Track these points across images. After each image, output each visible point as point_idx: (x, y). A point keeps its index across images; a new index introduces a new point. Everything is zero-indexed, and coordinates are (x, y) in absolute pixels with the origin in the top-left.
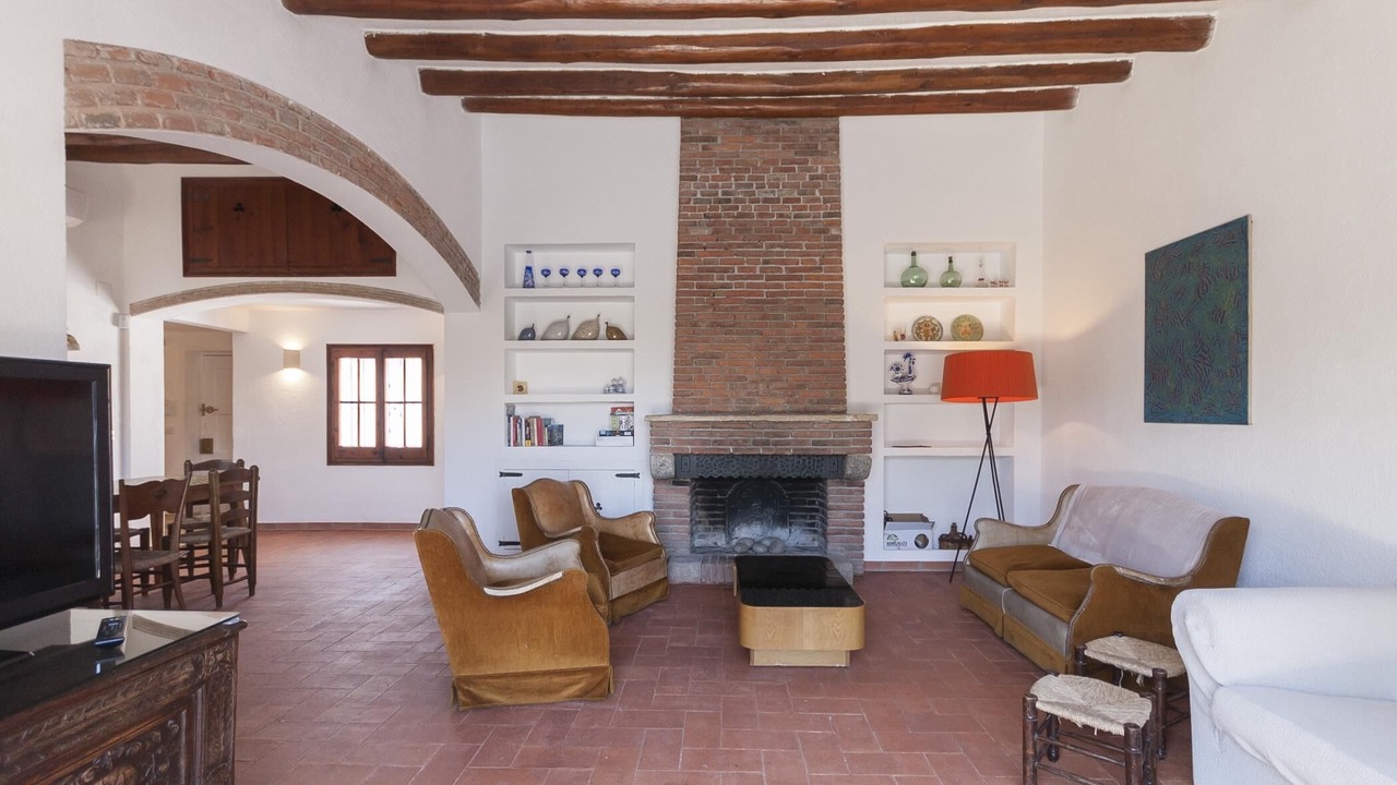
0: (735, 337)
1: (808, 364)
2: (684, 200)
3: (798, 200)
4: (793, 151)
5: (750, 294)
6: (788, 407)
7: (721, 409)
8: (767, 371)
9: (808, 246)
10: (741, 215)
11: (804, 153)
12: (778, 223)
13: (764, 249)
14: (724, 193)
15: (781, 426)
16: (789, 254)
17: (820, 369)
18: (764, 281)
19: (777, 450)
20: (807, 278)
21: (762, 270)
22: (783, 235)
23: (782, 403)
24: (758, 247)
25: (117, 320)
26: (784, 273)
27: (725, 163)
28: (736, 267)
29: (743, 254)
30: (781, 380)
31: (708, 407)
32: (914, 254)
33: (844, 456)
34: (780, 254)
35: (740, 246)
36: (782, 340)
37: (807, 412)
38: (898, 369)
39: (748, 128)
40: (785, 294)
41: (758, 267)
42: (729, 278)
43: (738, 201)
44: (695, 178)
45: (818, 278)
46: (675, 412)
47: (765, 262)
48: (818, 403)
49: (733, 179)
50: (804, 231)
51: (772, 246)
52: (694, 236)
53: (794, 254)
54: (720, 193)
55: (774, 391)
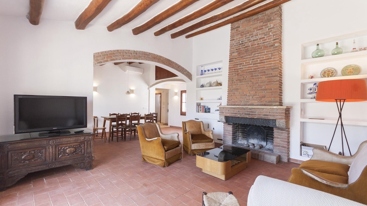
0: (243, 83)
1: (266, 90)
2: (231, 46)
3: (264, 38)
4: (262, 23)
5: (248, 70)
6: (259, 103)
7: (239, 104)
8: (252, 93)
9: (267, 52)
10: (246, 47)
11: (266, 22)
12: (257, 47)
13: (253, 55)
14: (242, 42)
15: (253, 109)
16: (260, 55)
17: (270, 91)
18: (252, 65)
19: (252, 116)
20: (267, 62)
21: (252, 62)
22: (259, 50)
23: (256, 102)
24: (251, 55)
25: (148, 89)
26: (259, 62)
27: (242, 33)
28: (244, 62)
29: (247, 58)
30: (257, 95)
31: (236, 104)
32: (318, 45)
33: (275, 120)
34: (258, 56)
35: (245, 56)
36: (257, 83)
37: (265, 105)
38: (311, 89)
39: (249, 20)
40: (259, 68)
41: (251, 61)
42: (242, 66)
43: (246, 43)
44: (234, 40)
45: (270, 61)
46: (228, 105)
47: (253, 59)
48: (269, 102)
49: (244, 37)
50: (266, 47)
51: (255, 54)
52: (234, 56)
53: (262, 55)
54: (241, 42)
55: (254, 99)
